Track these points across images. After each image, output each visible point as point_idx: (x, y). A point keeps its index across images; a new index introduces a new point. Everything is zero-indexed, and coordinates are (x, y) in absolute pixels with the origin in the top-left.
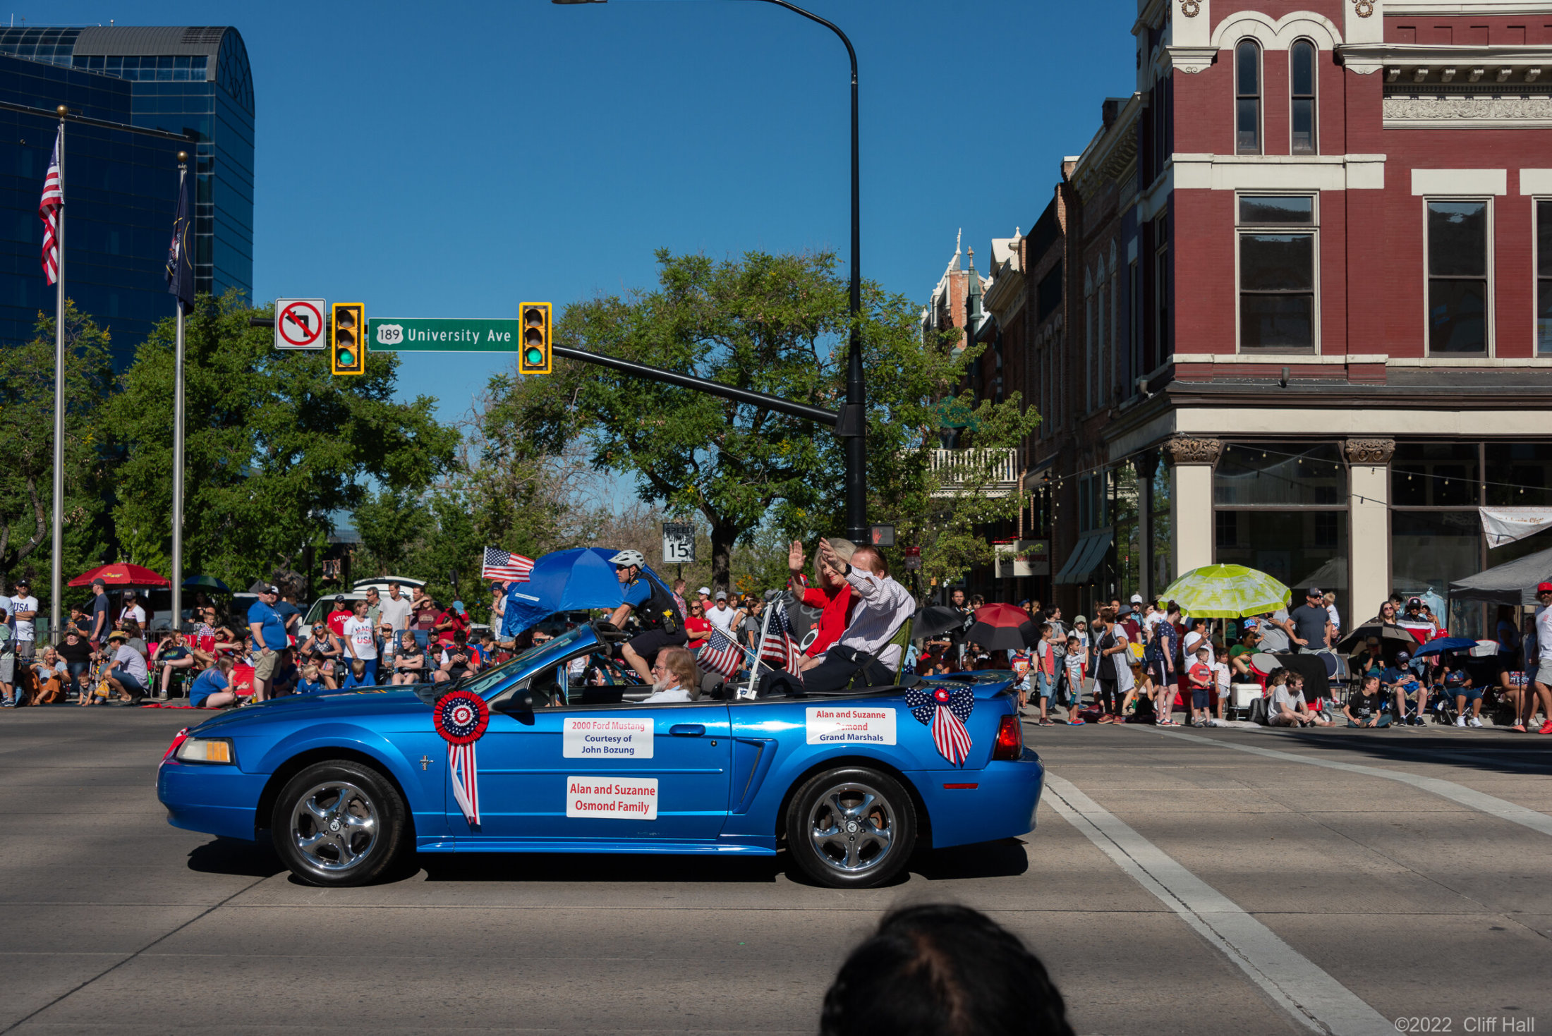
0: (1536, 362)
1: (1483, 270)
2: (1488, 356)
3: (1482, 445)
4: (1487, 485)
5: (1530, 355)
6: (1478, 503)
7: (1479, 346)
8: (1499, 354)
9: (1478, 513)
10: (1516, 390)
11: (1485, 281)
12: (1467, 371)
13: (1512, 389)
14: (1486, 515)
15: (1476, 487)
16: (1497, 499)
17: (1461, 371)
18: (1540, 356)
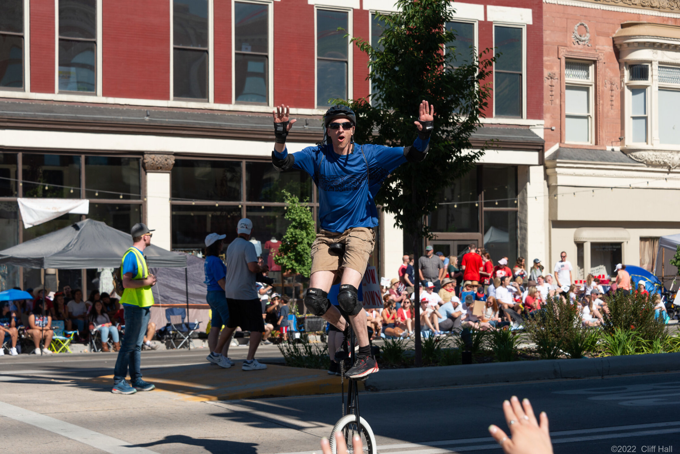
0: (57, 96)
1: (21, 30)
2: (24, 91)
3: (20, 155)
4: (23, 183)
5: (52, 91)
6: (17, 196)
7: (18, 84)
8: (33, 90)
9: (16, 203)
10: (43, 116)
11: (23, 37)
12: (10, 101)
13: (41, 115)
14: (22, 204)
15: (17, 183)
16: (30, 193)
17: (6, 101)
18: (60, 93)
